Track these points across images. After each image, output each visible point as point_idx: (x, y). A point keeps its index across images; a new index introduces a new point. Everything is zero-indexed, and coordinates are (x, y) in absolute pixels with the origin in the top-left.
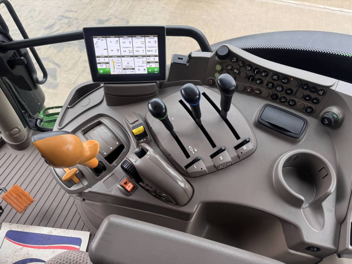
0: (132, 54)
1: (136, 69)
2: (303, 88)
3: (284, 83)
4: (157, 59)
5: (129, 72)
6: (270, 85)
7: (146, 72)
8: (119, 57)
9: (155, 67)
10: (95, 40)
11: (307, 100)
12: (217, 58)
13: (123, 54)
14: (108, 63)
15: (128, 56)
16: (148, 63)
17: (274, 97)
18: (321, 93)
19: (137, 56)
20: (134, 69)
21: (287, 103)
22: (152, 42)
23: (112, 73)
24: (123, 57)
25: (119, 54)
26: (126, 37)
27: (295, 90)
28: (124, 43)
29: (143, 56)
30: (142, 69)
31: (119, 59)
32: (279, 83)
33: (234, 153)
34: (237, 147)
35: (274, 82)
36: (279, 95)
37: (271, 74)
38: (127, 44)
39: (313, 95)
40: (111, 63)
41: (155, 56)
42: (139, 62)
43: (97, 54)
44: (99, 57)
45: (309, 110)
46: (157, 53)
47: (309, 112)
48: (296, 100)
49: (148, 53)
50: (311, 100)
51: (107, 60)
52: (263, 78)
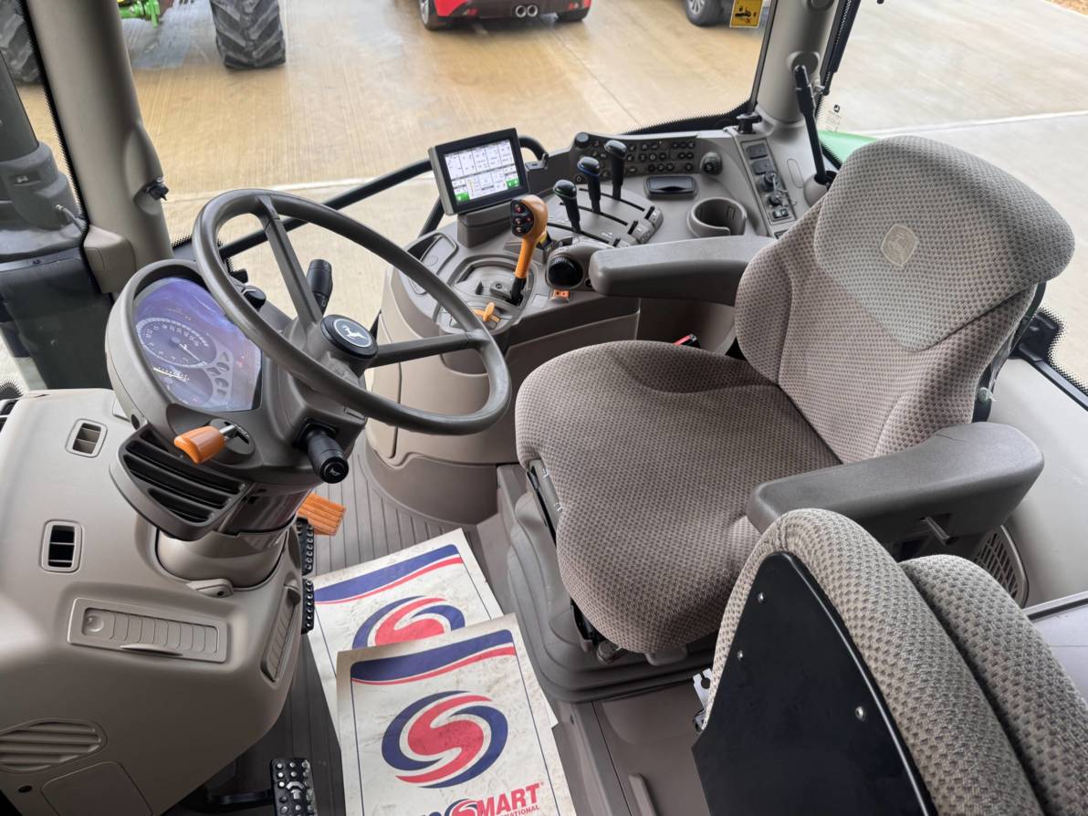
0: (488, 168)
1: (496, 185)
2: (674, 148)
3: (655, 149)
4: (514, 168)
5: (488, 192)
6: (643, 157)
7: (506, 188)
8: (475, 174)
9: (515, 178)
10: (448, 159)
11: (682, 158)
12: (578, 149)
13: (479, 170)
14: (464, 186)
15: (484, 172)
16: (506, 175)
17: (651, 168)
18: (691, 145)
19: (493, 170)
20: (492, 187)
21: (665, 171)
22: (505, 147)
23: (471, 198)
24: (480, 173)
25: (474, 172)
26: (478, 149)
27: (667, 152)
28: (478, 156)
29: (501, 168)
30: (501, 184)
31: (476, 177)
32: (650, 151)
33: (648, 223)
34: (647, 217)
35: (645, 152)
36: (655, 164)
37: (638, 146)
38: (481, 158)
39: (686, 151)
40: (468, 185)
41: (512, 165)
42: (497, 175)
43: (452, 177)
44: (454, 180)
45: (689, 167)
46: (513, 162)
47: (690, 170)
48: (673, 162)
49: (504, 164)
50: (686, 156)
51: (463, 182)
52: (633, 153)
